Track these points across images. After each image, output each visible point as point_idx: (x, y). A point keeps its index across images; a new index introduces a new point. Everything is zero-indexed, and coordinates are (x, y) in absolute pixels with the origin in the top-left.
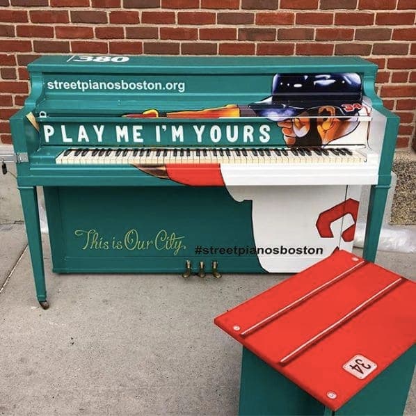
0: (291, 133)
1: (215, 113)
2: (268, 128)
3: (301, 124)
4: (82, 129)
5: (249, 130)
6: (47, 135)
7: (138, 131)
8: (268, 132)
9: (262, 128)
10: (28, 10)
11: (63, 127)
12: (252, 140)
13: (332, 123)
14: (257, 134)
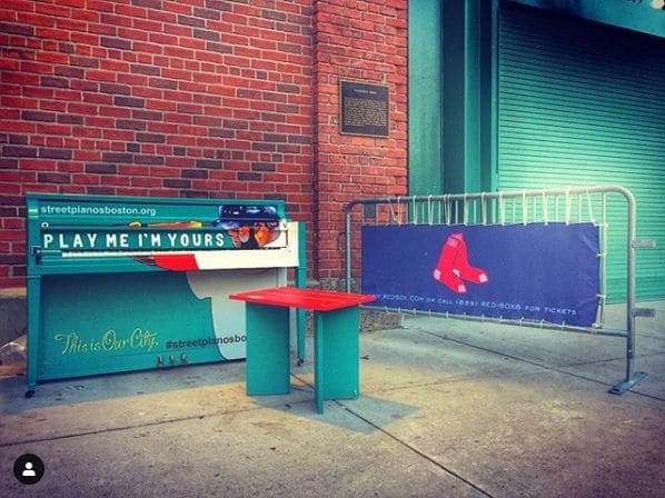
0: (238, 239)
2: (222, 236)
3: (244, 233)
4: (78, 237)
5: (208, 237)
6: (46, 242)
7: (124, 238)
8: (222, 239)
9: (217, 236)
11: (61, 236)
12: (211, 243)
13: (264, 231)
14: (214, 240)
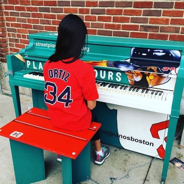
0: (132, 78)
1: (95, 63)
2: (120, 74)
3: (138, 75)
5: (111, 74)
6: (28, 65)
8: (120, 76)
12: (112, 79)
14: (115, 76)
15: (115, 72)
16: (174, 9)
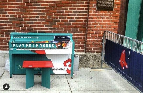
0: (57, 46)
2: (53, 45)
3: (59, 44)
6: (14, 46)
7: (30, 45)
10: (8, 24)
11: (17, 44)
13: (65, 44)
14: (51, 46)
15: (51, 44)
16: (60, 22)
